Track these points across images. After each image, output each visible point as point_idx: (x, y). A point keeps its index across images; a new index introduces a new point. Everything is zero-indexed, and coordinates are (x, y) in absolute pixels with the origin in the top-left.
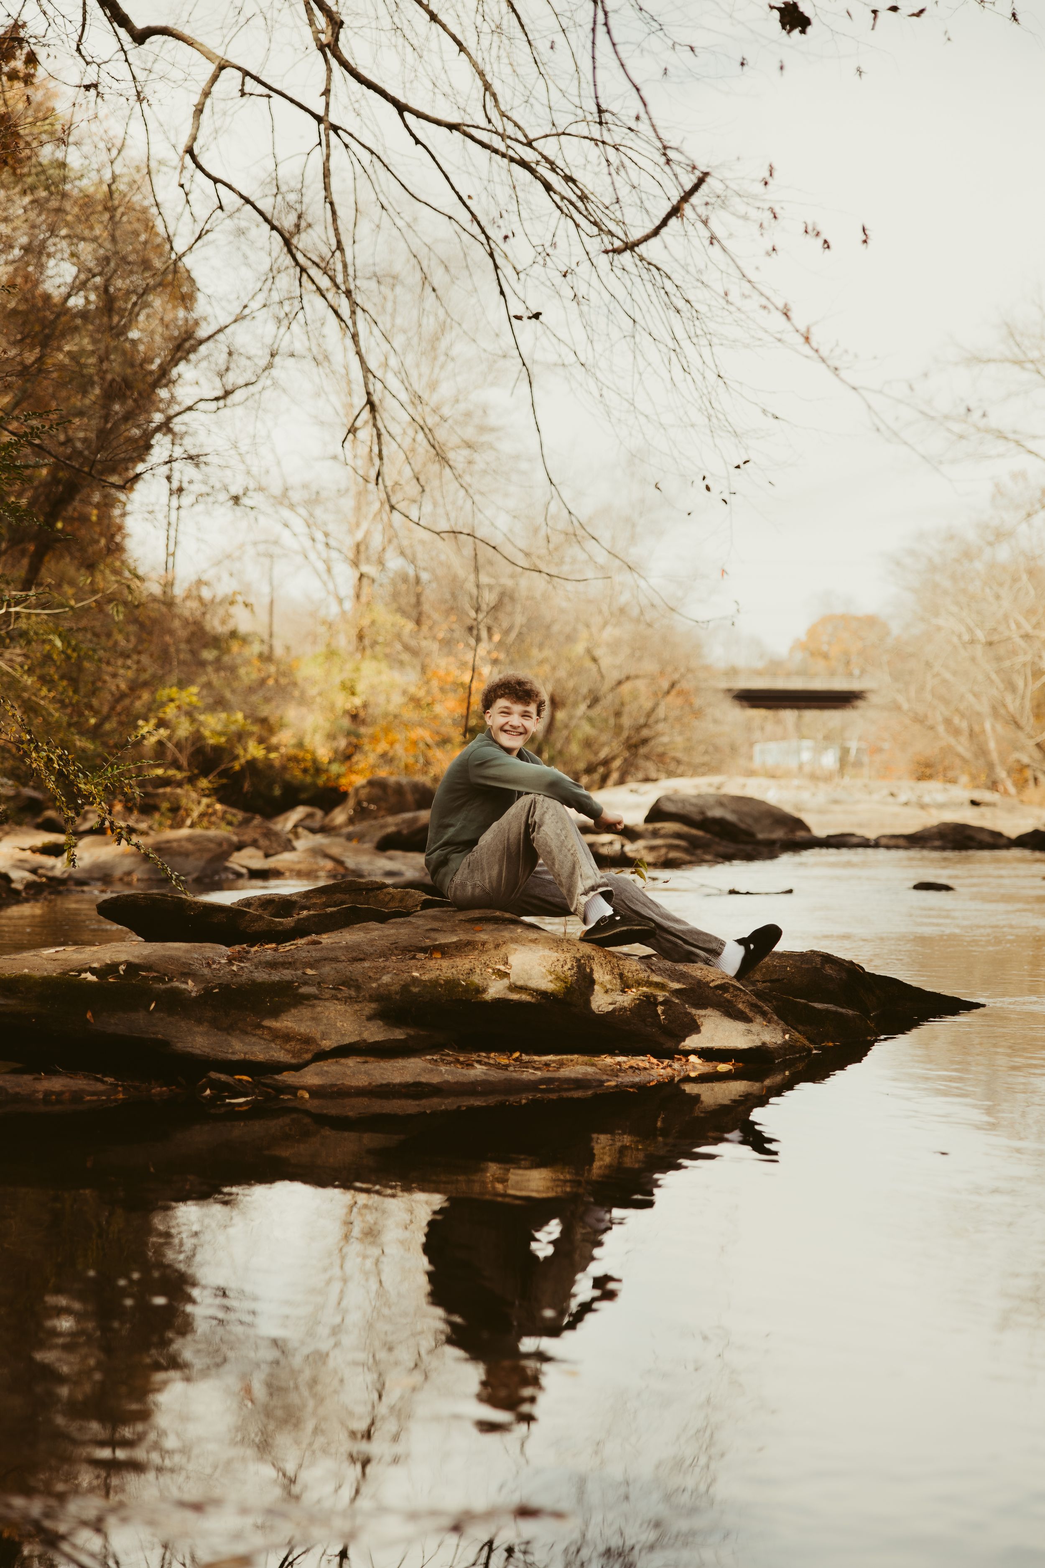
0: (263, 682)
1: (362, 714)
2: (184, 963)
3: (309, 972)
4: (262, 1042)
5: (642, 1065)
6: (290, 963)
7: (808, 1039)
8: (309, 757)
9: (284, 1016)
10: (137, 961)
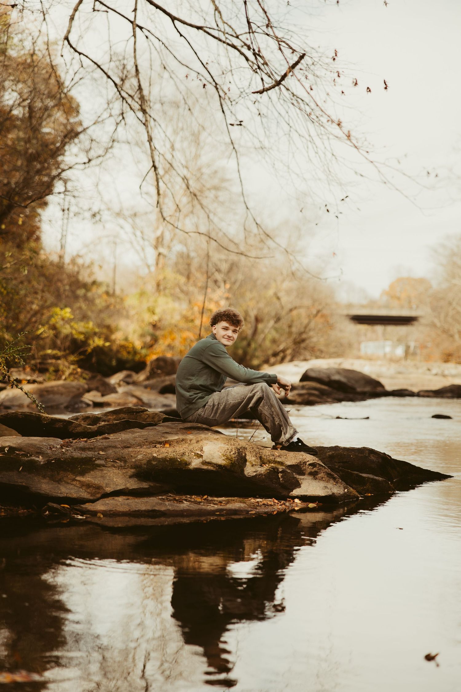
0: (108, 307)
1: (159, 324)
2: (38, 447)
3: (101, 453)
4: (76, 488)
5: (269, 503)
6: (92, 448)
7: (357, 491)
8: (131, 346)
9: (87, 475)
10: (14, 446)
